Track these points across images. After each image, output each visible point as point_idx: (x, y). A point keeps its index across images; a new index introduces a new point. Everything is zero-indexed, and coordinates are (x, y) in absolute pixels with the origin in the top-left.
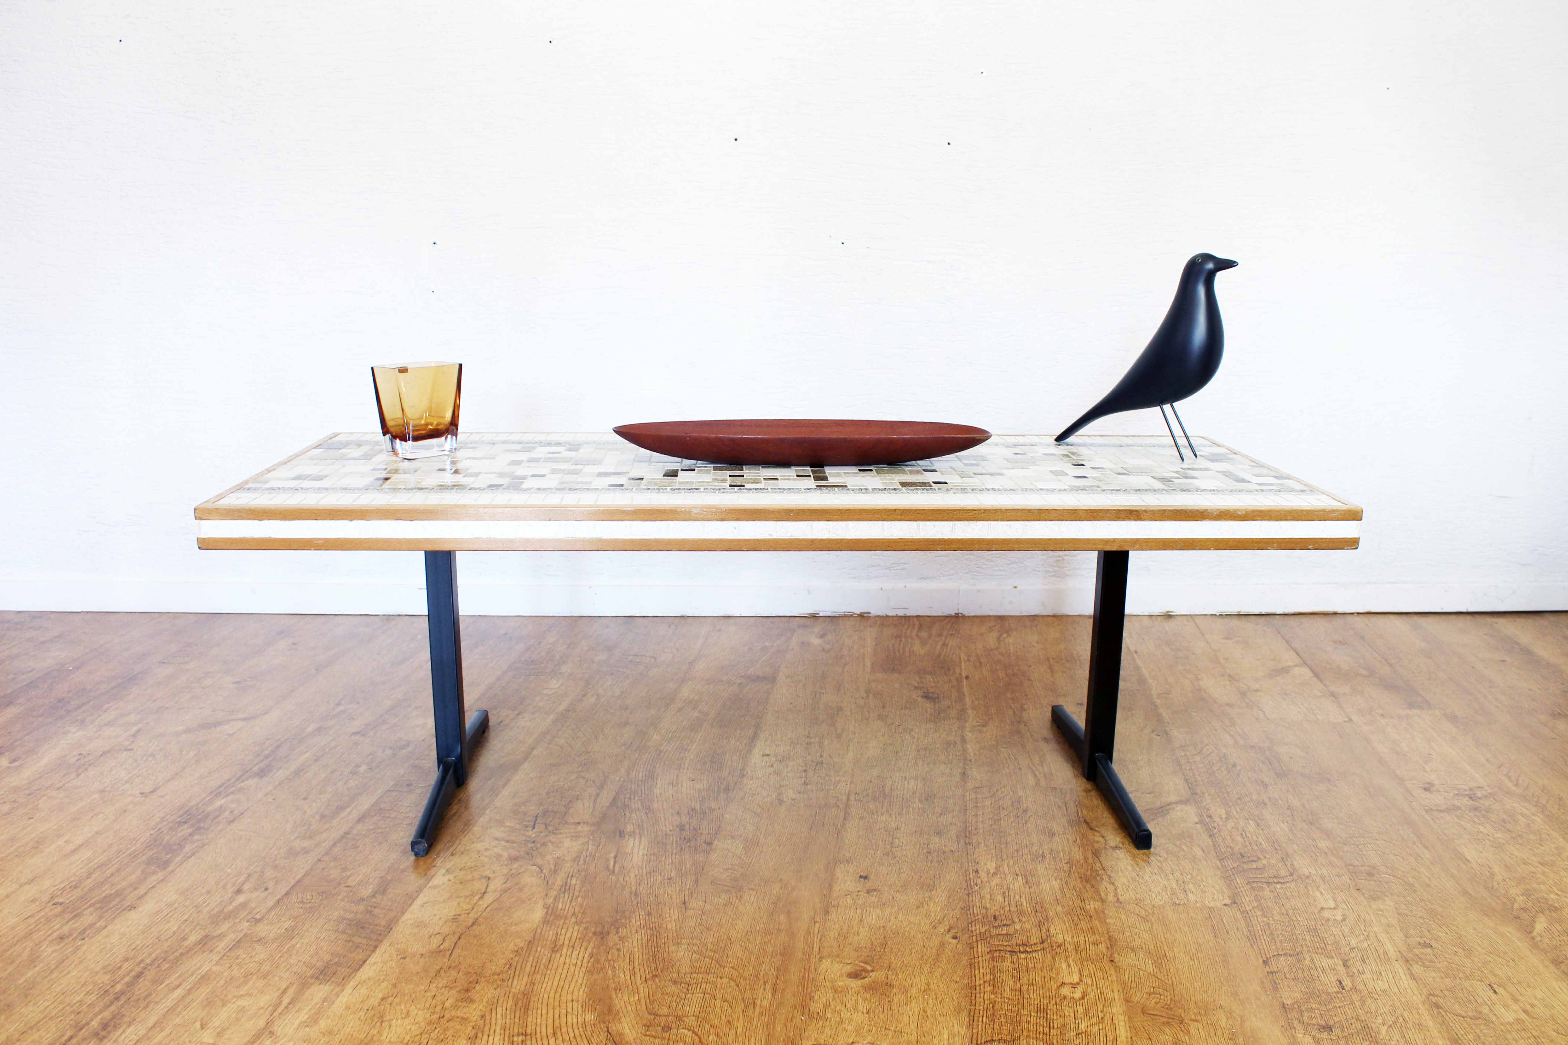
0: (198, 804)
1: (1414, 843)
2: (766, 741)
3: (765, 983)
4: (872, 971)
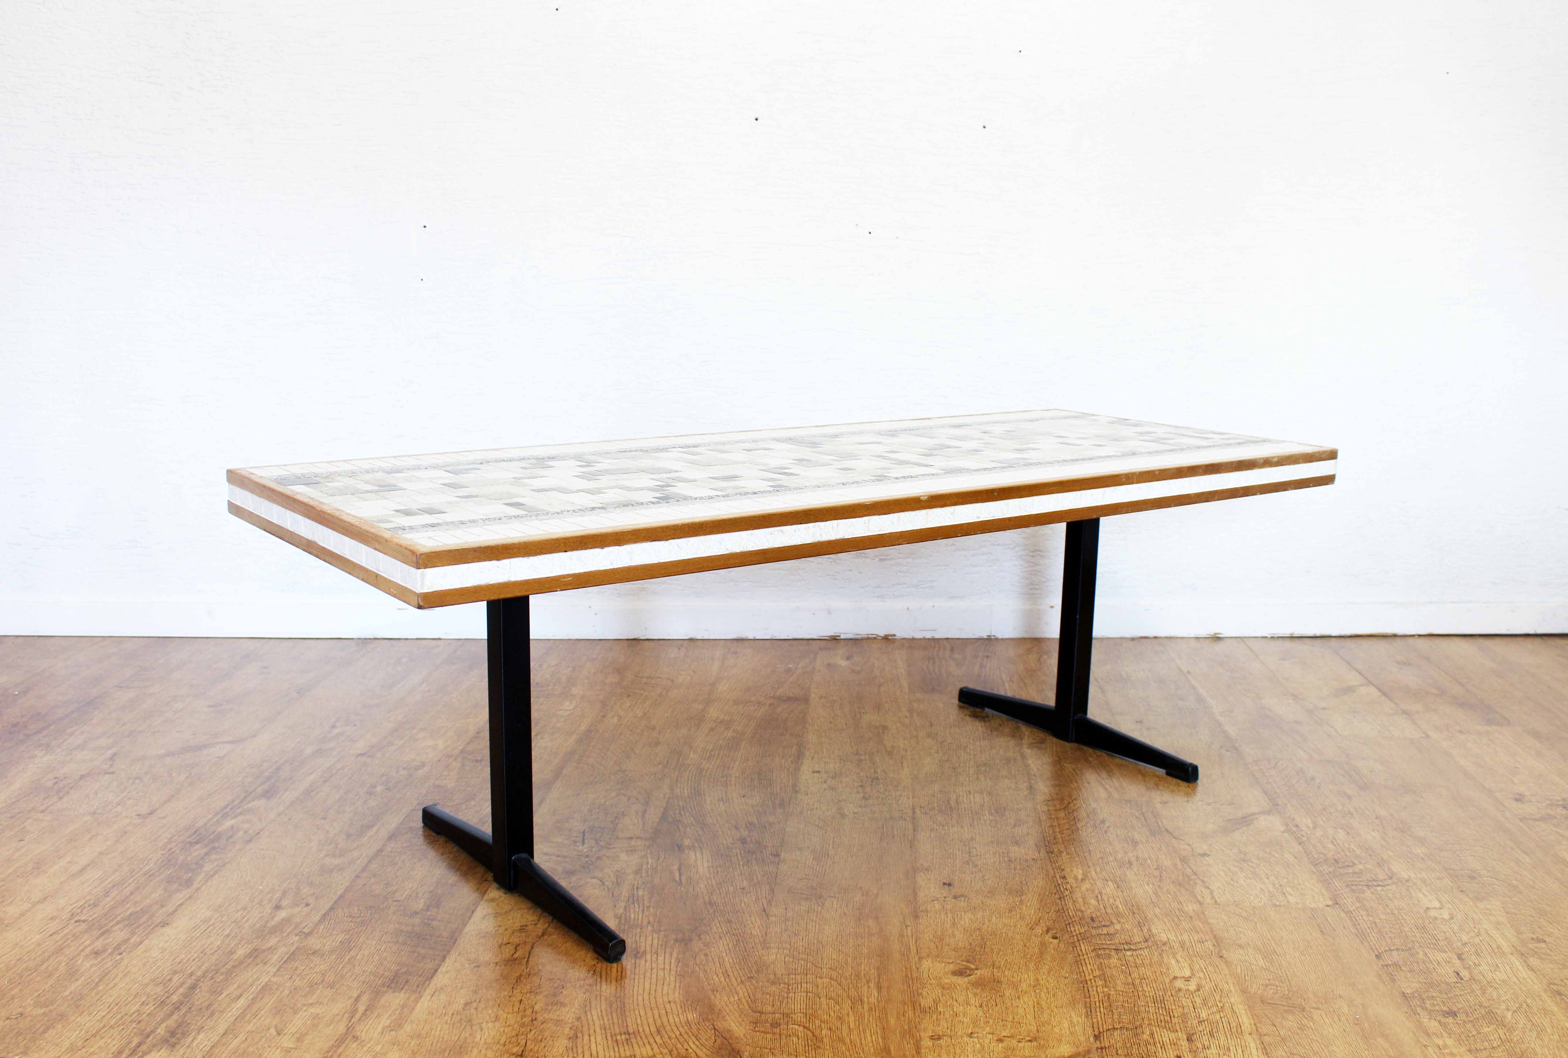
0: (205, 825)
1: (1512, 849)
2: (813, 758)
3: (868, 982)
4: (977, 969)
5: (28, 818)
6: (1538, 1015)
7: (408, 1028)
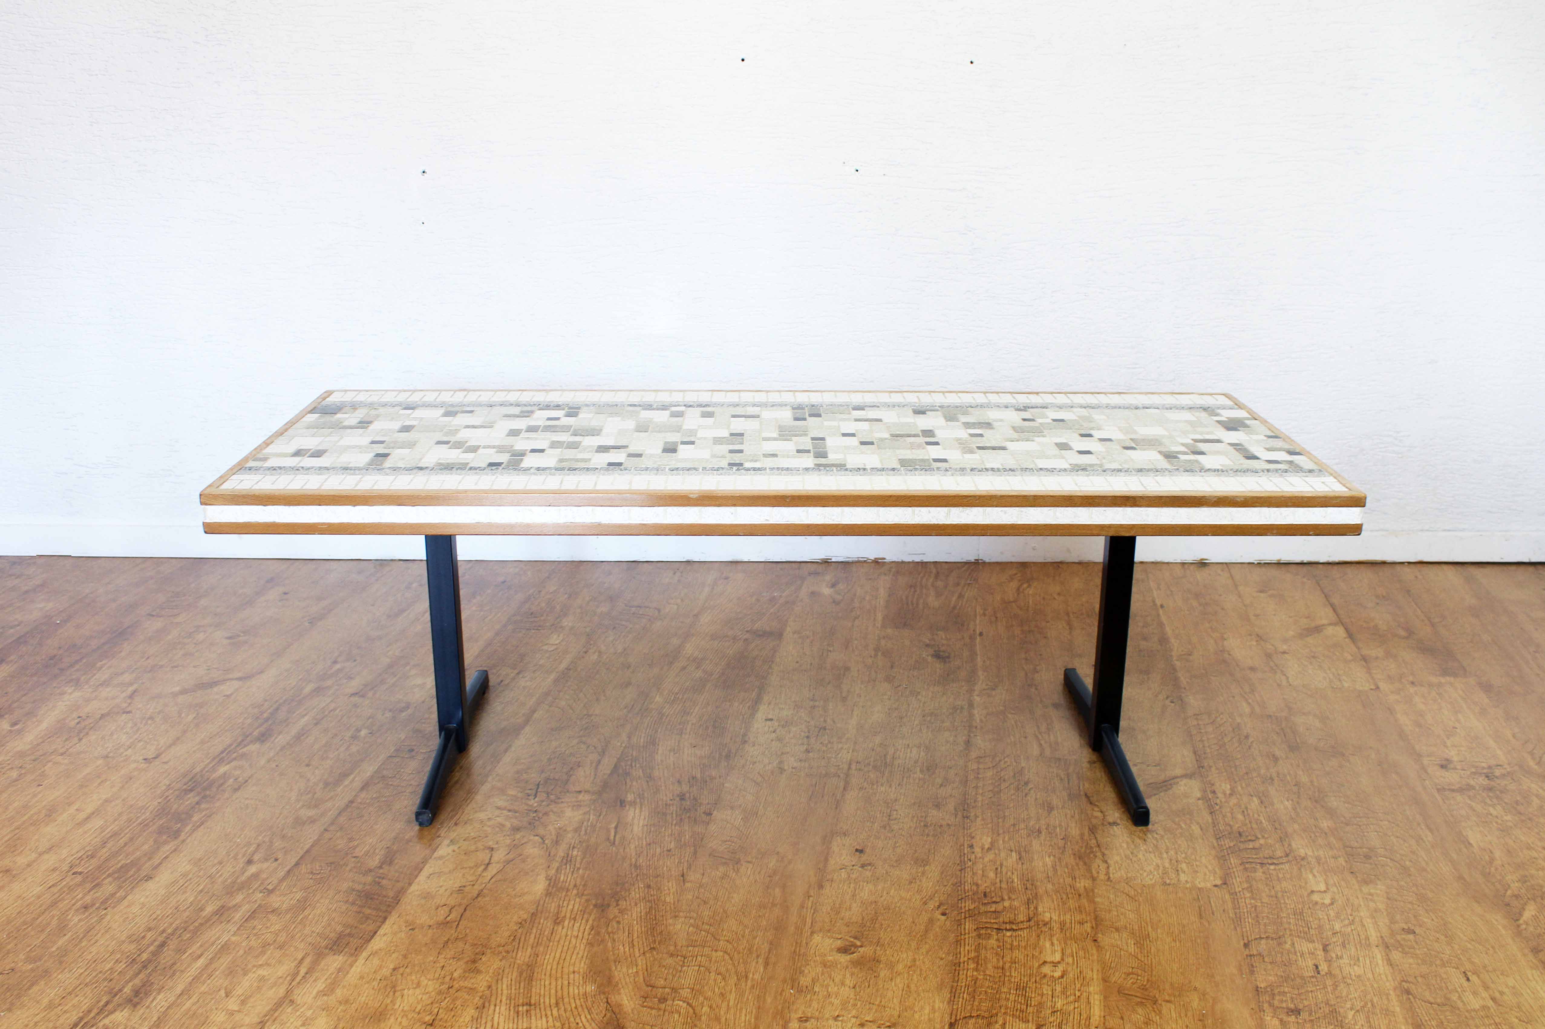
0: (202, 771)
1: (1419, 824)
2: (769, 704)
3: (758, 957)
4: (861, 946)
5: (50, 761)
6: (1379, 1015)
7: (339, 992)
